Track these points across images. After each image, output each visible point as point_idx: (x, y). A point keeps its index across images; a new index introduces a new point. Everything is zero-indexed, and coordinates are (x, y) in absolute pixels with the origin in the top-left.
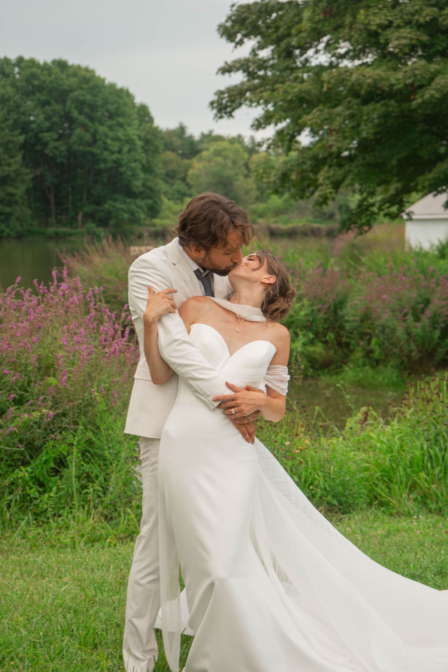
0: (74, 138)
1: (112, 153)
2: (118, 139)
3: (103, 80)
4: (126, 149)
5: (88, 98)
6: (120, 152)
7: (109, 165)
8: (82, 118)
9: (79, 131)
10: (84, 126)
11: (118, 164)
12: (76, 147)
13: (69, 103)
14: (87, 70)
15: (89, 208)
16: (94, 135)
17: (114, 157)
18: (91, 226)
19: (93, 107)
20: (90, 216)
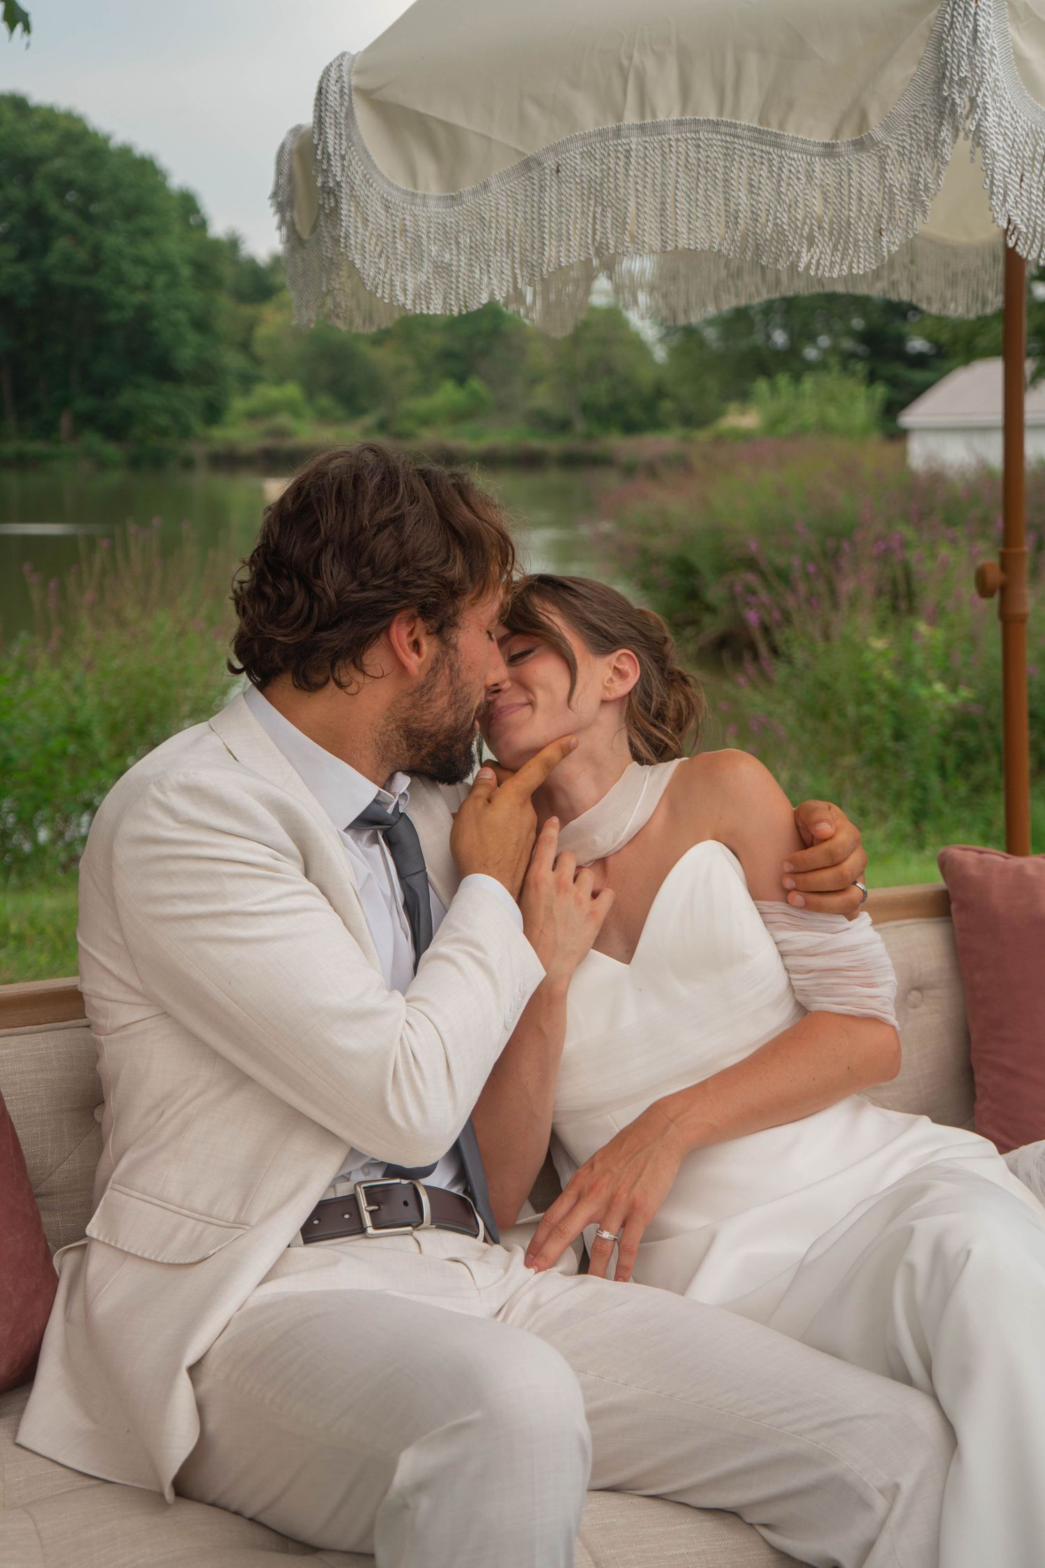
0: (52, 259)
1: (134, 289)
2: (140, 261)
3: (106, 139)
4: (161, 280)
5: (81, 174)
6: (148, 287)
7: (128, 314)
8: (68, 217)
9: (62, 244)
10: (71, 231)
11: (144, 314)
12: (58, 278)
13: (39, 186)
14: (69, 116)
15: (84, 404)
16: (96, 250)
17: (138, 298)
18: (93, 439)
19: (90, 194)
20: (86, 420)
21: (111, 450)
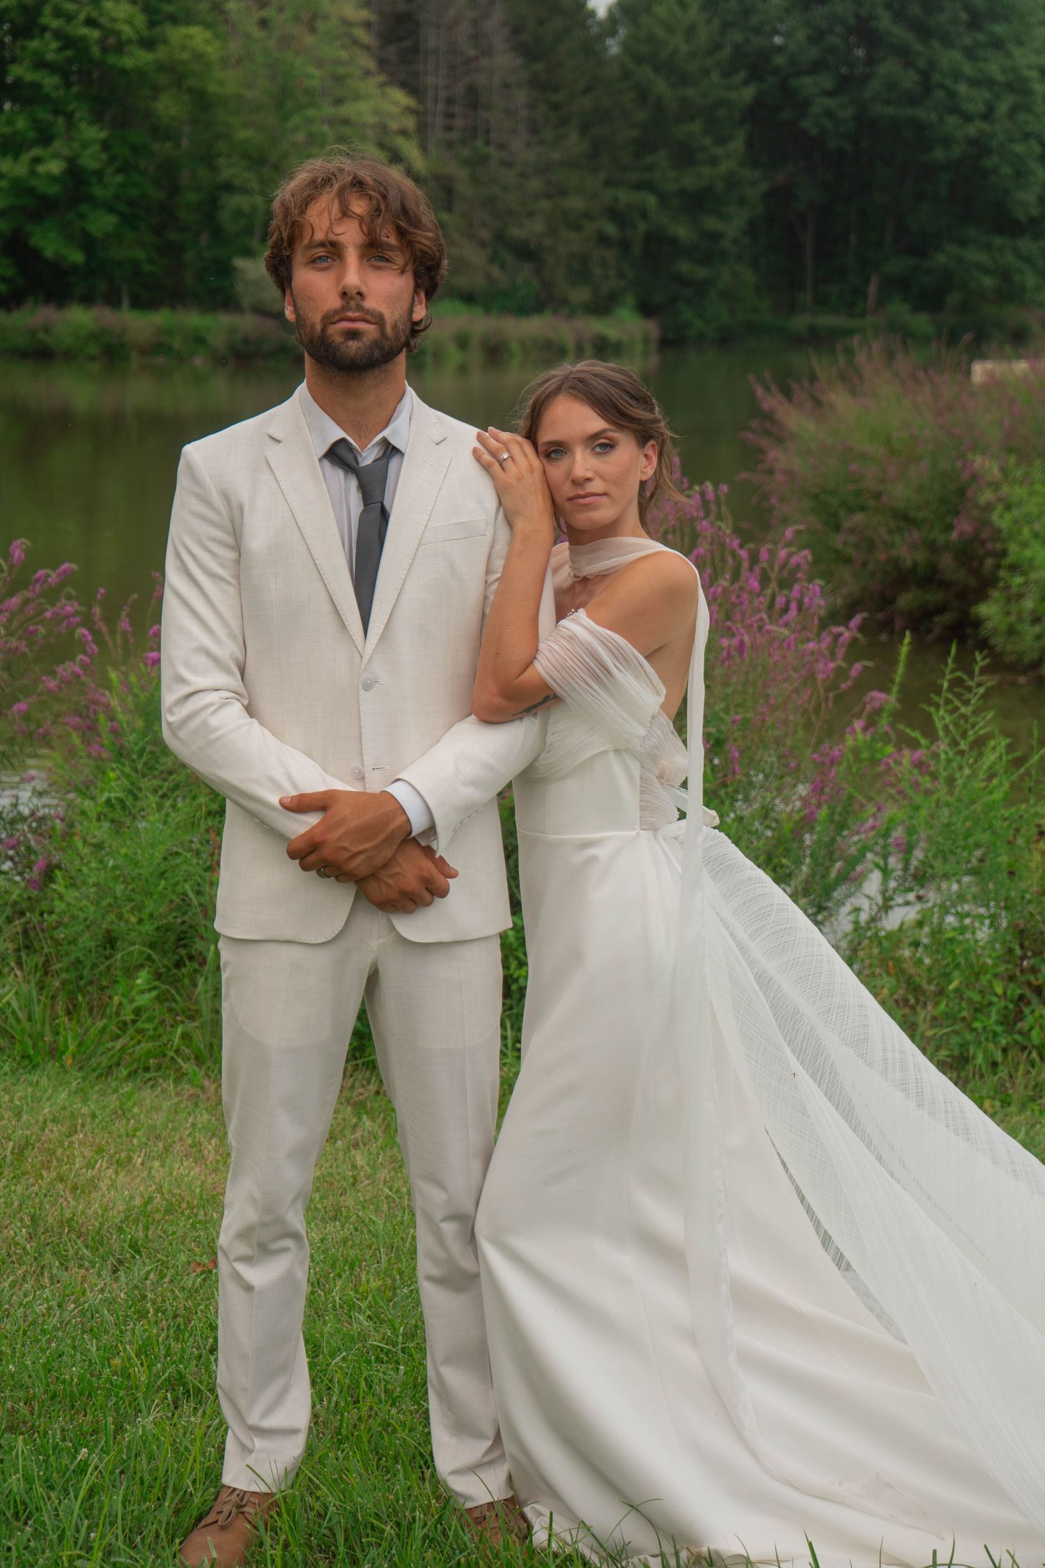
0: (875, 86)
1: (968, 118)
2: (987, 82)
4: (1003, 107)
6: (988, 115)
7: (957, 151)
8: (899, 33)
9: (889, 67)
10: (903, 54)
11: (980, 146)
12: (878, 110)
15: (896, 265)
16: (925, 76)
17: (972, 130)
18: (899, 309)
20: (898, 286)
21: (921, 322)
